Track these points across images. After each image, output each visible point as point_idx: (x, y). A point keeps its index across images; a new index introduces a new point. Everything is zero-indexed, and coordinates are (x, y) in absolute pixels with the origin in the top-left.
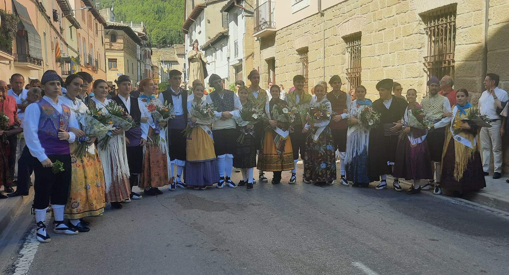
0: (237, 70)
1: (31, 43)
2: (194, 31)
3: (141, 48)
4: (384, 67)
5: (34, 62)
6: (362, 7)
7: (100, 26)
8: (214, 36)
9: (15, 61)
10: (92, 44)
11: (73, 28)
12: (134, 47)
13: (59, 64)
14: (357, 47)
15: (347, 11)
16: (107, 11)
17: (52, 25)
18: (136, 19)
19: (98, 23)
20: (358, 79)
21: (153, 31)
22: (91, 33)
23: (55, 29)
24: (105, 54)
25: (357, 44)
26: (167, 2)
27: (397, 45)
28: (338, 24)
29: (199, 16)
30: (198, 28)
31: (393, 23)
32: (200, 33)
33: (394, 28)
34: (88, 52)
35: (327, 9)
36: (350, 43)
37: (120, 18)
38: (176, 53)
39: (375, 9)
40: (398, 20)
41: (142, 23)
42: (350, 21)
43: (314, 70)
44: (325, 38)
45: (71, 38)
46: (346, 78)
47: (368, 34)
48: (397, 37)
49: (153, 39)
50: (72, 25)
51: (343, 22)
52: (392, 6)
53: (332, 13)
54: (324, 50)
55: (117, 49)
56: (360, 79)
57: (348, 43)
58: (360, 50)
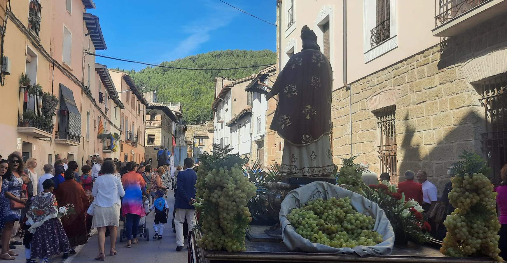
0: (259, 145)
1: (71, 122)
2: (222, 109)
3: (176, 125)
4: (427, 145)
5: (73, 139)
6: (395, 78)
7: (142, 106)
8: (239, 113)
9: (56, 138)
10: (133, 122)
11: (118, 108)
12: (171, 124)
13: (100, 140)
14: (391, 122)
15: (378, 84)
16: (151, 94)
17: (96, 106)
18: (176, 100)
19: (141, 104)
20: (392, 158)
21: (190, 110)
22: (134, 112)
23: (100, 110)
24: (145, 130)
25: (390, 119)
26: (203, 85)
27: (444, 119)
28: (367, 98)
29: (227, 95)
30: (225, 106)
31: (436, 94)
32: (227, 110)
33: (438, 100)
34: (129, 129)
35: (354, 82)
36: (382, 118)
37: (163, 99)
38: (207, 129)
39: (412, 80)
40: (443, 91)
41: (179, 103)
42: (381, 93)
43: (339, 147)
44: (352, 113)
45: (116, 117)
46: (378, 156)
47: (403, 108)
48: (443, 110)
49: (189, 117)
50: (117, 105)
51: (372, 96)
52: (434, 75)
53: (360, 86)
54: (351, 126)
55: (155, 126)
56: (395, 158)
57: (379, 118)
58: (394, 125)
